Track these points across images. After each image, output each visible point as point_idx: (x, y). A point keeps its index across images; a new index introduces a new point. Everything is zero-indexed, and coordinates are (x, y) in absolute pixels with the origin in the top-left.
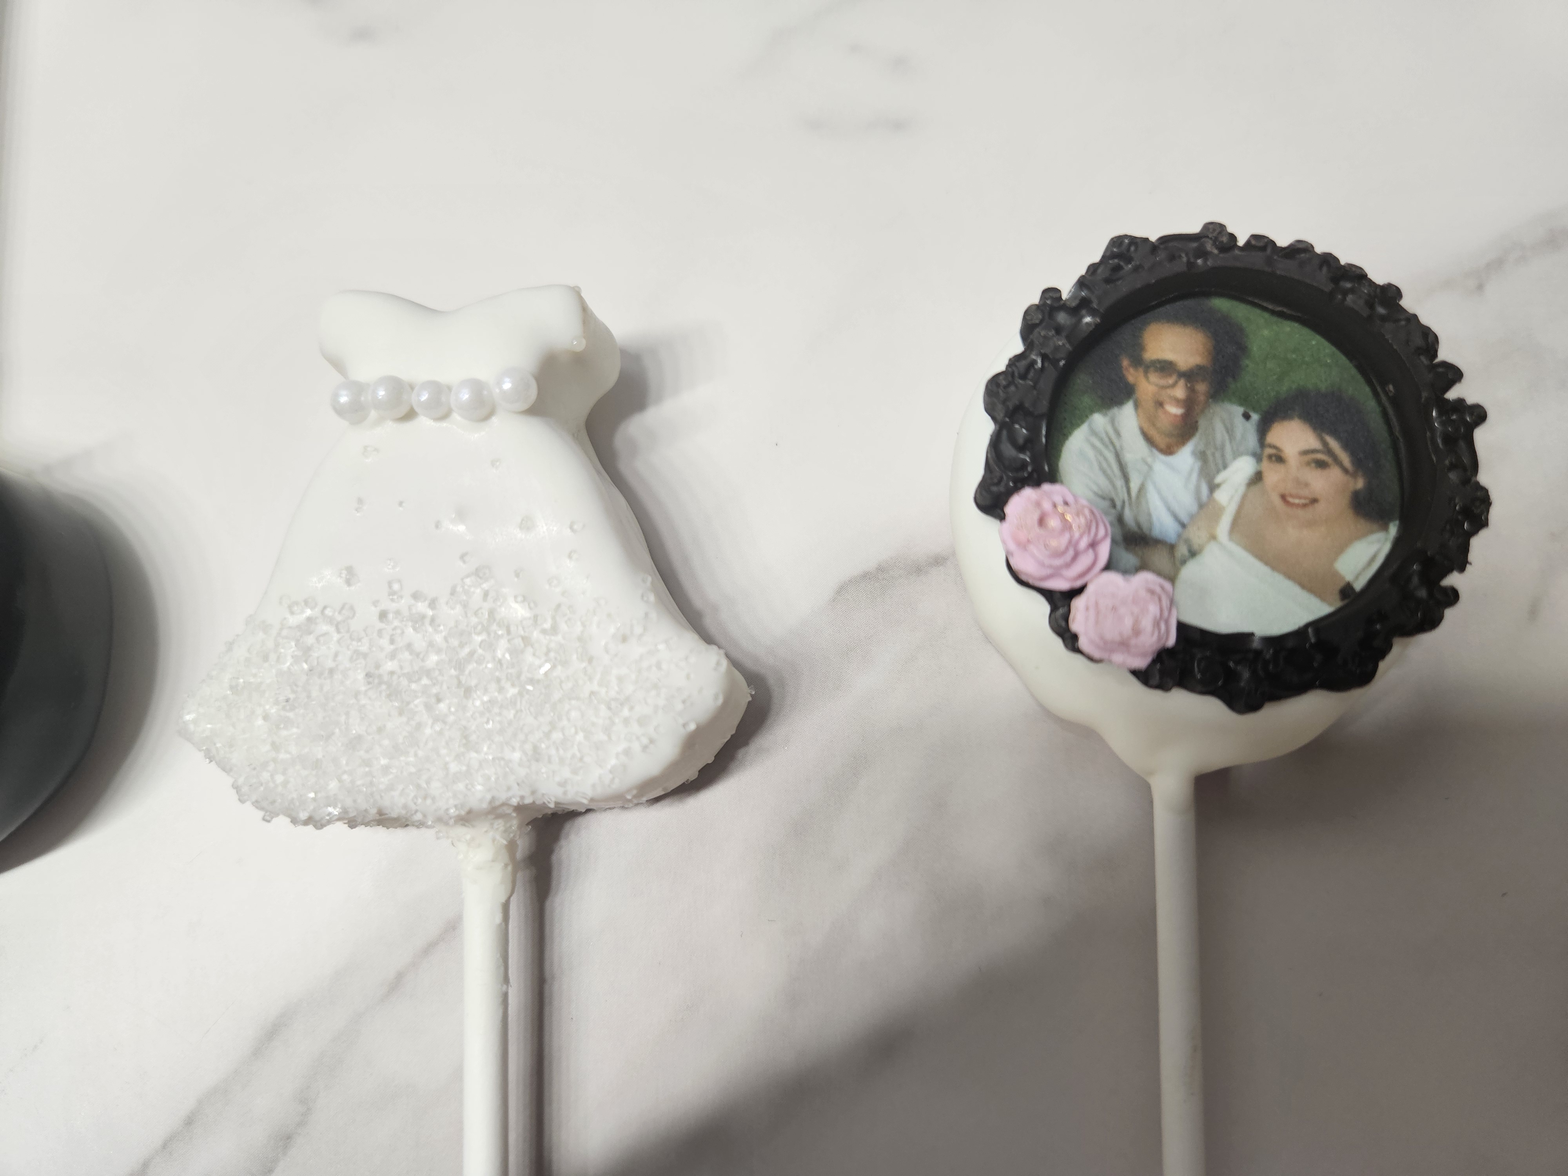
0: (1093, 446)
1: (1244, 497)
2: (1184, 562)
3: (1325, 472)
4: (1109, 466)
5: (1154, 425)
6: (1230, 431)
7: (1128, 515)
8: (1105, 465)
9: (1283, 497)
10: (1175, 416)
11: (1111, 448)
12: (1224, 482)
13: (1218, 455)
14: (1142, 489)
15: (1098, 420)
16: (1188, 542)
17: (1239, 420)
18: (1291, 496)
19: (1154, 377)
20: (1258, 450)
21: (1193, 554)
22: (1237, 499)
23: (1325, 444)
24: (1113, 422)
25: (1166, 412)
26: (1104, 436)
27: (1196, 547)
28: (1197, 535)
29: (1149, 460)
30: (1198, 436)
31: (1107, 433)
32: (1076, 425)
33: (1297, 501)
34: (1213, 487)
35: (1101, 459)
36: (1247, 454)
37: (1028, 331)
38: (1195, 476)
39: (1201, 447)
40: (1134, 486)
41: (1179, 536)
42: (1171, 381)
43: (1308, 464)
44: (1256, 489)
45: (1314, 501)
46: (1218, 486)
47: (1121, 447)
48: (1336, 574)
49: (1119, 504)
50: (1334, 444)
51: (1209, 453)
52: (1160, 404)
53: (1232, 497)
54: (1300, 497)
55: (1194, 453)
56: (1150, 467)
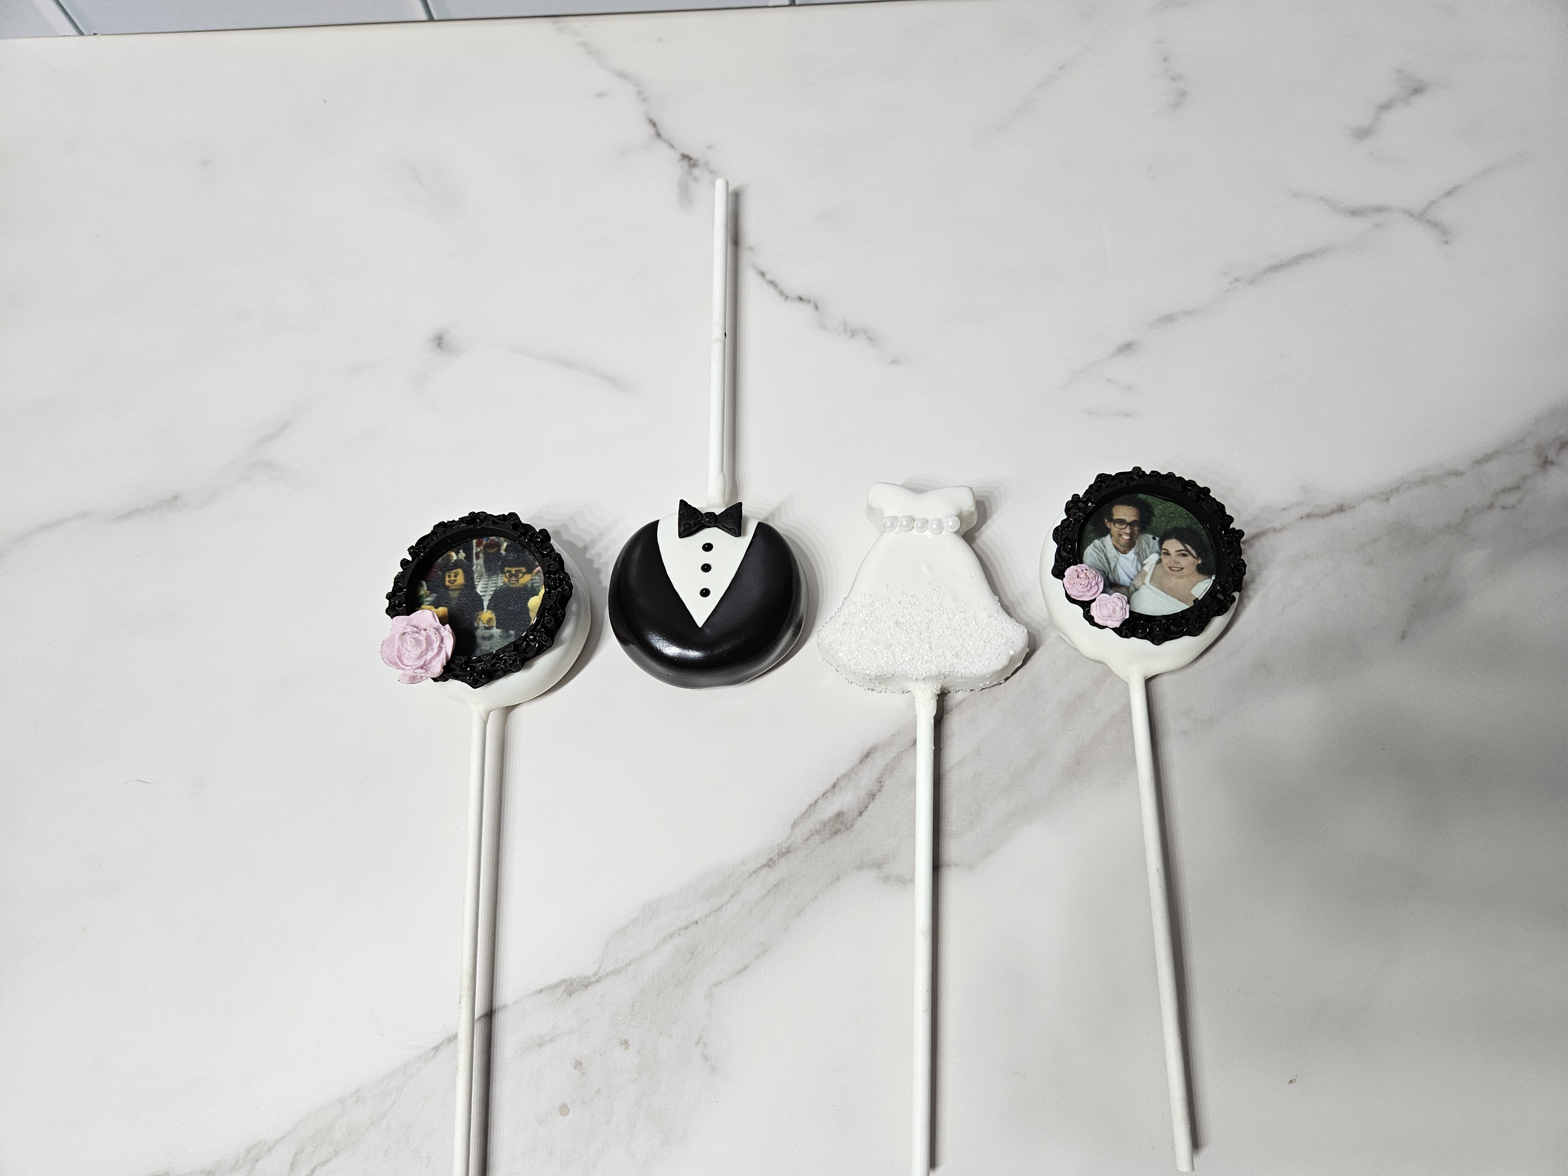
0: (1096, 552)
1: (1155, 568)
2: (1133, 593)
3: (1186, 558)
4: (1102, 559)
5: (1118, 543)
6: (1148, 544)
7: (1110, 576)
8: (1101, 559)
9: (1170, 568)
10: (1127, 539)
11: (1102, 552)
12: (1147, 563)
13: (1144, 553)
14: (1115, 567)
15: (1097, 542)
16: (1133, 585)
17: (1151, 540)
18: (1173, 567)
19: (1117, 525)
20: (1159, 551)
21: (1136, 590)
22: (1152, 569)
23: (1185, 547)
24: (1102, 543)
25: (1123, 538)
26: (1099, 548)
27: (1137, 587)
28: (1137, 583)
29: (1117, 556)
30: (1136, 546)
31: (1100, 547)
32: (1089, 545)
33: (1175, 569)
34: (1143, 565)
35: (1099, 556)
36: (1155, 553)
37: (1067, 510)
38: (1135, 561)
39: (1137, 551)
40: (1112, 566)
41: (1131, 583)
42: (1124, 527)
43: (1179, 555)
44: (1159, 565)
45: (1183, 568)
46: (1145, 565)
47: (1106, 552)
48: (1192, 595)
49: (1107, 572)
50: (1189, 547)
51: (1140, 552)
52: (1121, 535)
53: (1150, 569)
54: (1176, 568)
55: (1134, 553)
56: (1118, 559)
